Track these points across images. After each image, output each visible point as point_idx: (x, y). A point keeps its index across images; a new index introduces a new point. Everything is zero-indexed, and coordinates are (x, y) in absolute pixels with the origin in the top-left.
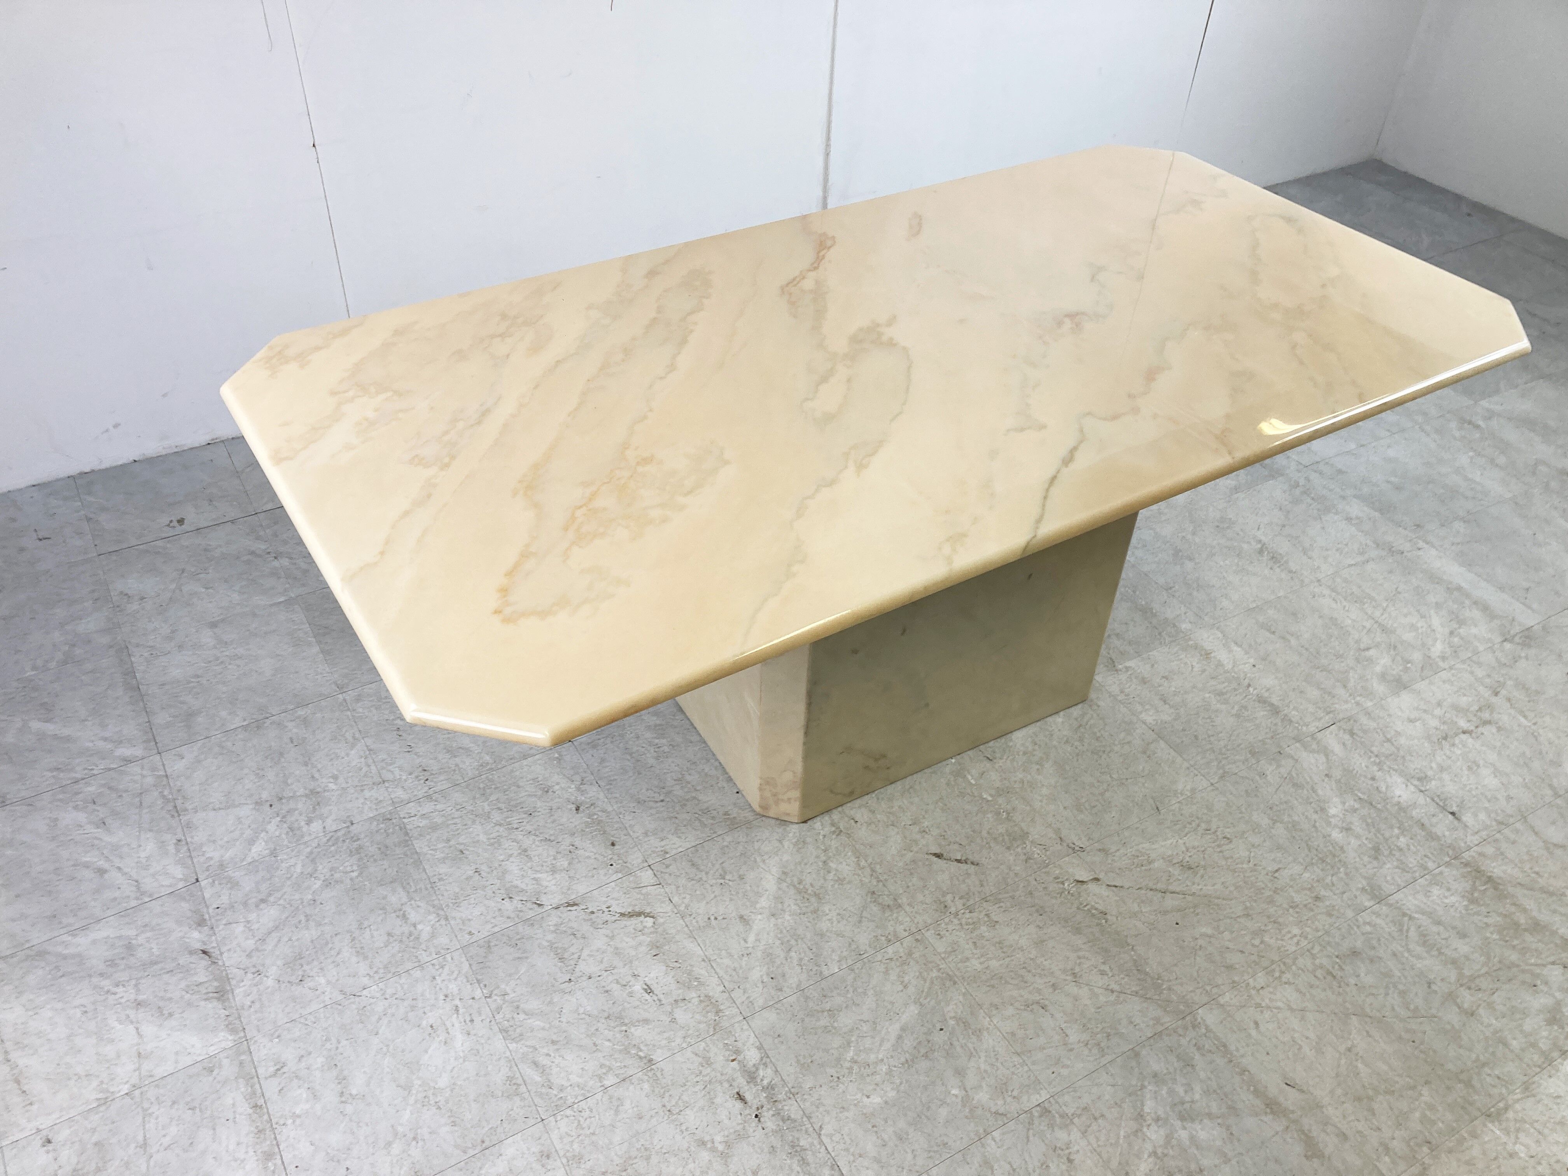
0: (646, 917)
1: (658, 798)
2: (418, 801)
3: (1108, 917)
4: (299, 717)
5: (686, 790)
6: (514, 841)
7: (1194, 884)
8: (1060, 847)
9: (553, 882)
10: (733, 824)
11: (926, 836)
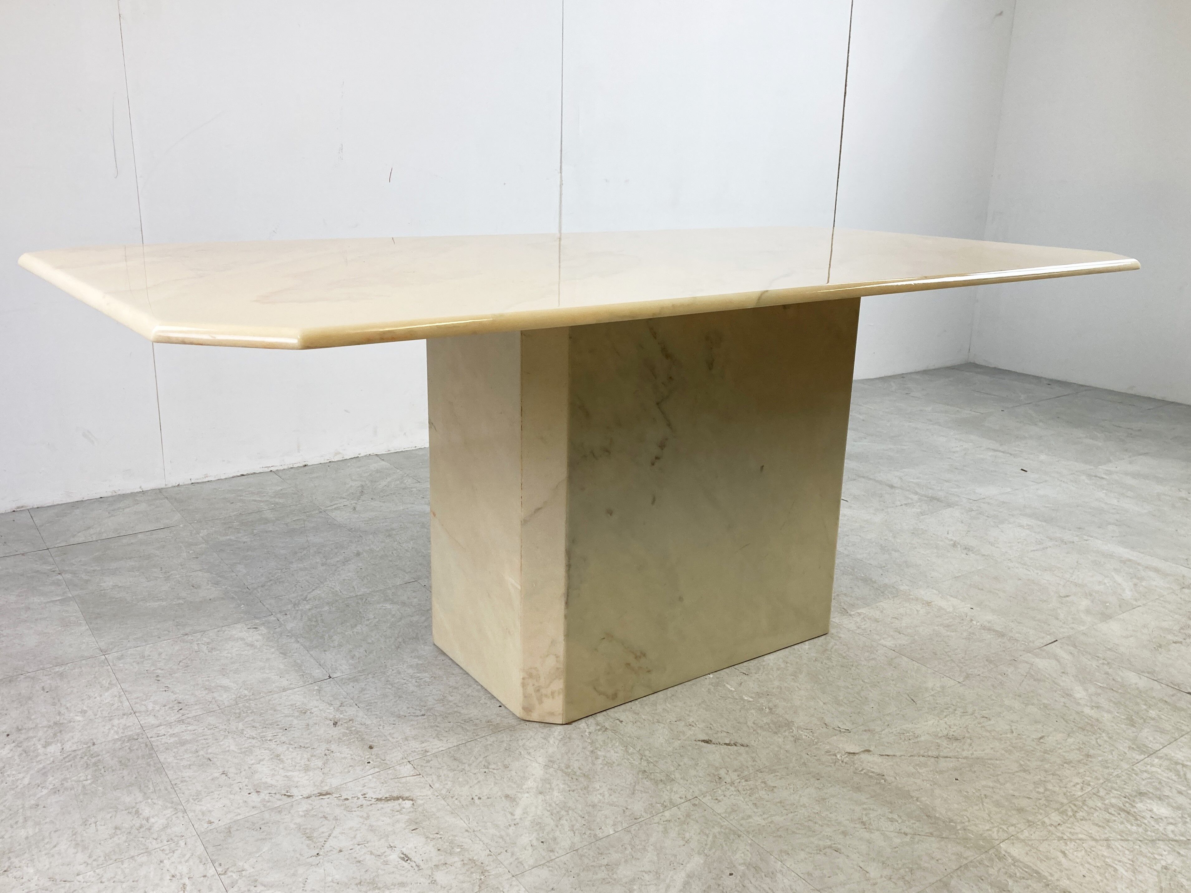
0: (404, 800)
1: (418, 713)
2: (170, 725)
3: (887, 777)
4: (55, 673)
5: (447, 706)
6: (268, 749)
7: (963, 750)
8: (825, 730)
9: (307, 777)
10: (496, 729)
11: (693, 728)
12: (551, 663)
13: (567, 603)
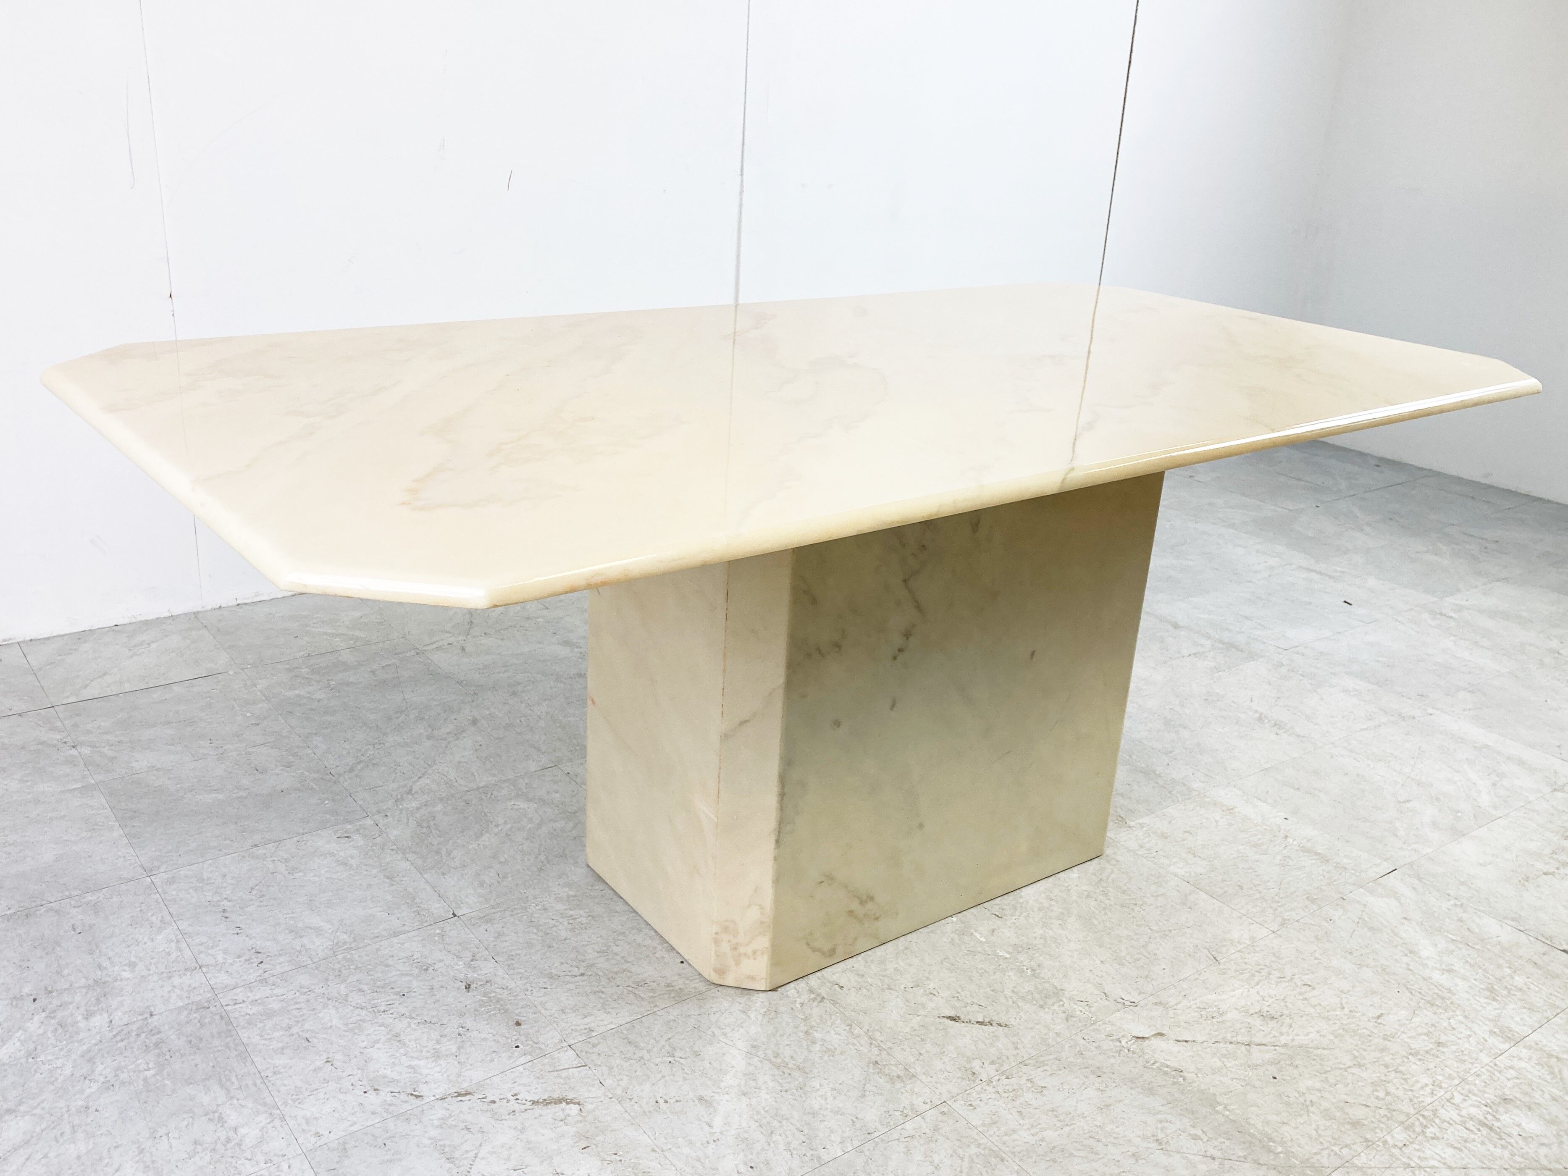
0: (568, 1104)
1: (575, 971)
2: (249, 986)
3: (1185, 1074)
4: (88, 904)
5: (613, 962)
6: (382, 1025)
7: (1282, 1034)
8: (1105, 1003)
9: (437, 1069)
10: (679, 996)
11: (935, 998)
12: (754, 914)
13: (777, 842)
